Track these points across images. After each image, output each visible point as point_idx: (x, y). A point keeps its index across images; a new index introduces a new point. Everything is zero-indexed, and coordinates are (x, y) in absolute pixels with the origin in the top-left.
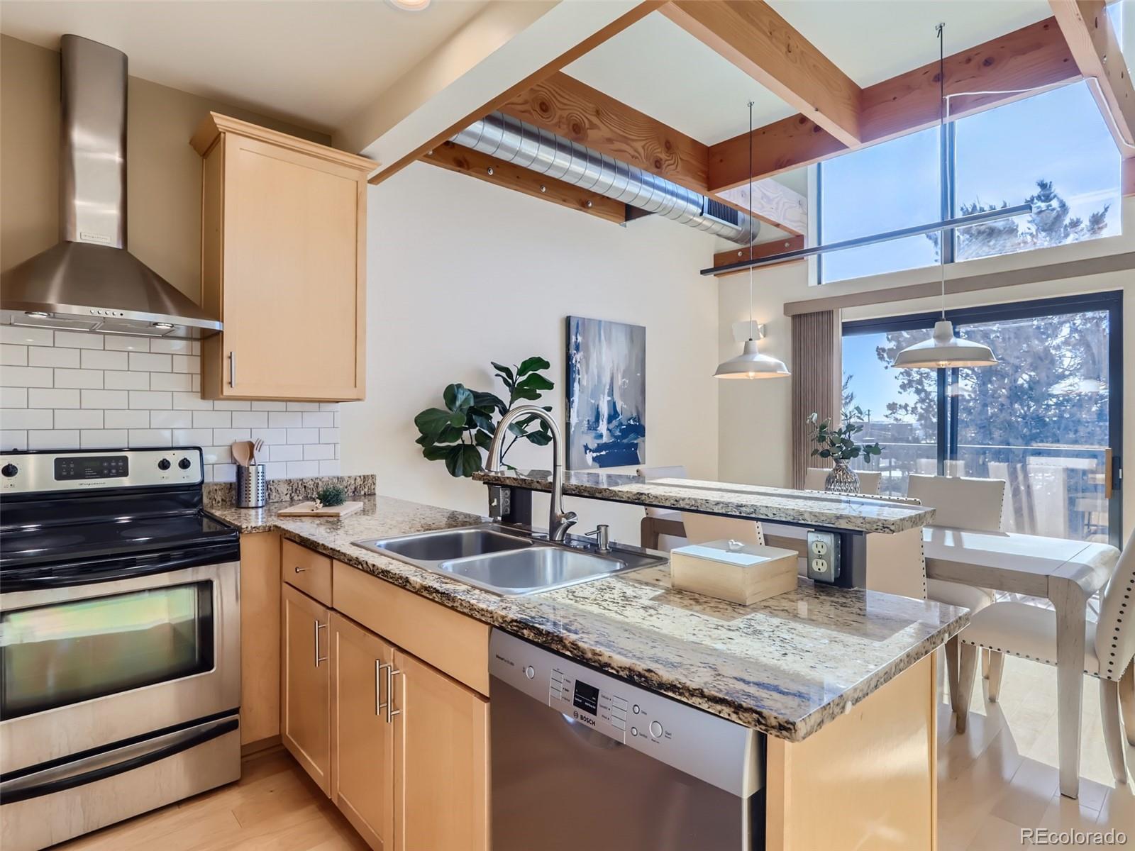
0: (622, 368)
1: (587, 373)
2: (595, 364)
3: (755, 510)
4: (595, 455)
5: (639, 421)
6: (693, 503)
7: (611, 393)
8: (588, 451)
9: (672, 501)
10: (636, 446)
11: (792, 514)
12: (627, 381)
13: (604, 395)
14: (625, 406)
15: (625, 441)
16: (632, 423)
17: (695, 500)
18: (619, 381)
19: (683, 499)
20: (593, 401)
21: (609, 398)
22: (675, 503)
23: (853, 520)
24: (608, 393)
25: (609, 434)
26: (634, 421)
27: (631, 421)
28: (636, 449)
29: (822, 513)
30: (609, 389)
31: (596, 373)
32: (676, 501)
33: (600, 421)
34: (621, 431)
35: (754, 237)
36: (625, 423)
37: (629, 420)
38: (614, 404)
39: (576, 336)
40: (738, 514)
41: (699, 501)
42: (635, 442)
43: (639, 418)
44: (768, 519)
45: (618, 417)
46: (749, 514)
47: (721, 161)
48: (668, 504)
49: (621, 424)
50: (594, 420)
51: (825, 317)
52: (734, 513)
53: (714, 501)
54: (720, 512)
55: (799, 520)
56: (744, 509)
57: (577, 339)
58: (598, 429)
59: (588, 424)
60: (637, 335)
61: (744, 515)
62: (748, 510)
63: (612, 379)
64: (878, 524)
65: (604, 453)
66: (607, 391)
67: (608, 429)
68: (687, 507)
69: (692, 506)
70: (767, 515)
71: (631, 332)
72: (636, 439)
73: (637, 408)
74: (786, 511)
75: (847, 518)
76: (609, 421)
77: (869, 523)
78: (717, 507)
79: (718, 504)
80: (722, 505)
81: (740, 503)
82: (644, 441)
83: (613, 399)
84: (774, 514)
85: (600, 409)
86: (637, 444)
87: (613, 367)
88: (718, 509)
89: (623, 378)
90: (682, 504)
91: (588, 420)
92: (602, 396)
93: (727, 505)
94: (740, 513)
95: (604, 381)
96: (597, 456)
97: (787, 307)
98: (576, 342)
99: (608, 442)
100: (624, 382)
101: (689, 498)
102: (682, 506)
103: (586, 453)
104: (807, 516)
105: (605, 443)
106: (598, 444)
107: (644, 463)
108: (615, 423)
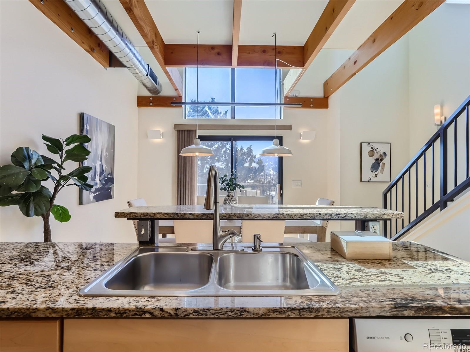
0: (106, 146)
1: (91, 148)
2: (95, 143)
3: (346, 215)
4: (94, 195)
5: (112, 176)
6: (312, 216)
7: (101, 161)
8: (91, 193)
9: (299, 216)
10: (110, 189)
11: (363, 215)
12: (108, 154)
13: (98, 161)
14: (106, 167)
15: (106, 186)
16: (109, 177)
17: (313, 214)
18: (105, 154)
19: (306, 214)
20: (93, 164)
21: (100, 163)
22: (301, 217)
23: (389, 215)
24: (100, 159)
25: (100, 182)
26: (110, 176)
27: (109, 175)
28: (110, 191)
29: (377, 214)
30: (100, 158)
31: (95, 147)
32: (301, 215)
33: (97, 175)
34: (105, 181)
35: (159, 93)
36: (107, 177)
37: (108, 175)
38: (102, 166)
39: (87, 125)
40: (337, 218)
41: (315, 214)
42: (110, 187)
43: (112, 174)
44: (352, 219)
45: (104, 173)
46: (342, 217)
47: (172, 53)
48: (296, 218)
49: (105, 177)
50: (94, 175)
51: (192, 132)
52: (335, 218)
53: (324, 214)
54: (327, 218)
55: (367, 217)
56: (340, 215)
57: (87, 127)
58: (96, 180)
59: (91, 177)
60: (111, 129)
61: (340, 218)
62: (342, 216)
63: (102, 152)
64: (399, 215)
65: (98, 193)
66: (99, 158)
67: (100, 180)
68: (308, 218)
69: (311, 217)
70: (352, 217)
71: (110, 127)
72: (110, 185)
73: (111, 168)
74: (361, 214)
75: (387, 214)
76: (100, 176)
77: (395, 215)
78: (325, 216)
79: (326, 214)
80: (328, 215)
81: (338, 213)
82: (114, 186)
83: (102, 163)
84: (355, 216)
85: (96, 169)
86: (111, 188)
87: (102, 145)
88: (326, 217)
89: (106, 152)
90: (305, 217)
91: (91, 175)
92: (97, 161)
93: (331, 215)
94: (338, 217)
95: (98, 153)
96: (95, 195)
97: (175, 126)
98: (86, 129)
99: (99, 187)
100: (106, 154)
101: (309, 214)
102: (305, 218)
103: (90, 194)
104: (370, 215)
105: (98, 188)
106: (95, 189)
107: (114, 198)
108: (102, 176)
